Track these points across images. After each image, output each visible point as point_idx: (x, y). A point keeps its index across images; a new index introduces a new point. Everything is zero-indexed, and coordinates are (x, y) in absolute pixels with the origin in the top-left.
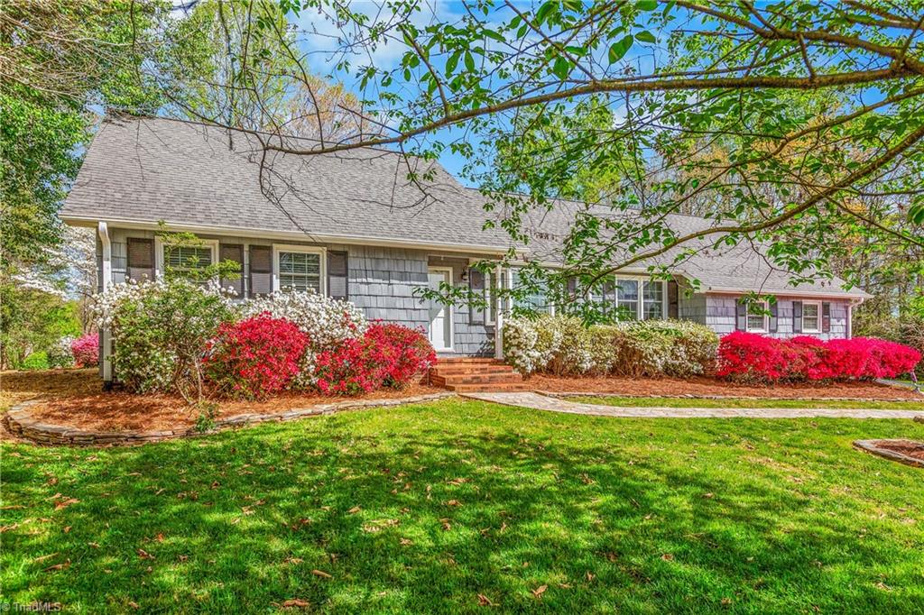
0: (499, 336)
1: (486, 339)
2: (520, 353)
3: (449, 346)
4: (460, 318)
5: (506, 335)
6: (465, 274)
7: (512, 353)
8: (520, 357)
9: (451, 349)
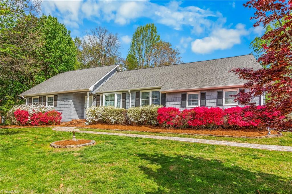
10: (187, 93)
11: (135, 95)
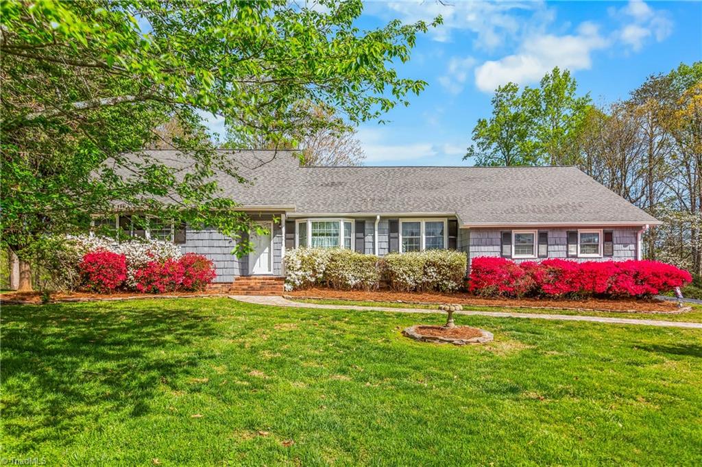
4: (278, 253)
9: (271, 273)
10: (513, 231)
11: (386, 226)
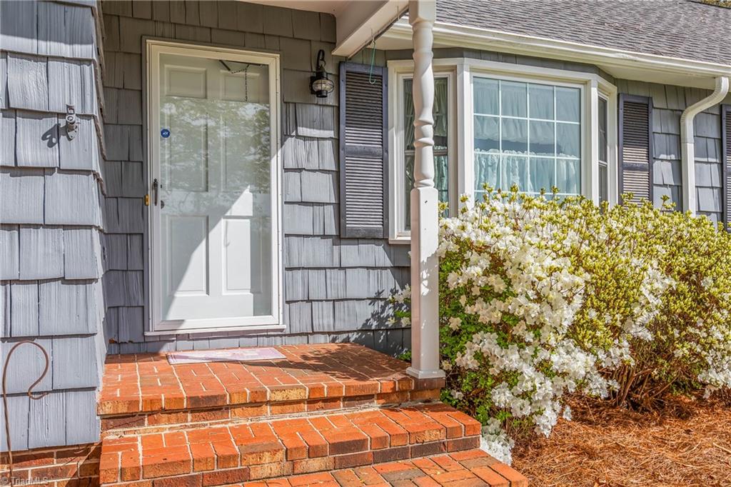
0: (424, 287)
1: (388, 282)
2: (512, 359)
3: (268, 311)
4: (304, 220)
5: (454, 280)
6: (319, 75)
7: (478, 356)
8: (510, 377)
9: (274, 320)
